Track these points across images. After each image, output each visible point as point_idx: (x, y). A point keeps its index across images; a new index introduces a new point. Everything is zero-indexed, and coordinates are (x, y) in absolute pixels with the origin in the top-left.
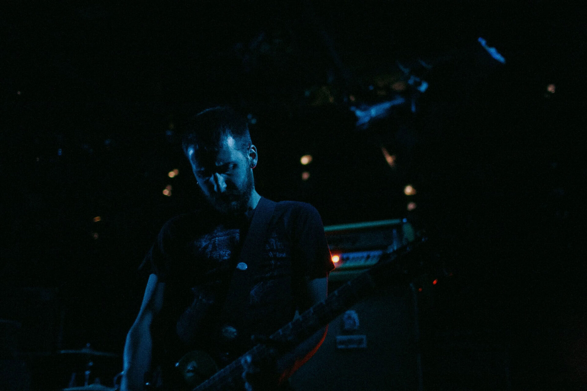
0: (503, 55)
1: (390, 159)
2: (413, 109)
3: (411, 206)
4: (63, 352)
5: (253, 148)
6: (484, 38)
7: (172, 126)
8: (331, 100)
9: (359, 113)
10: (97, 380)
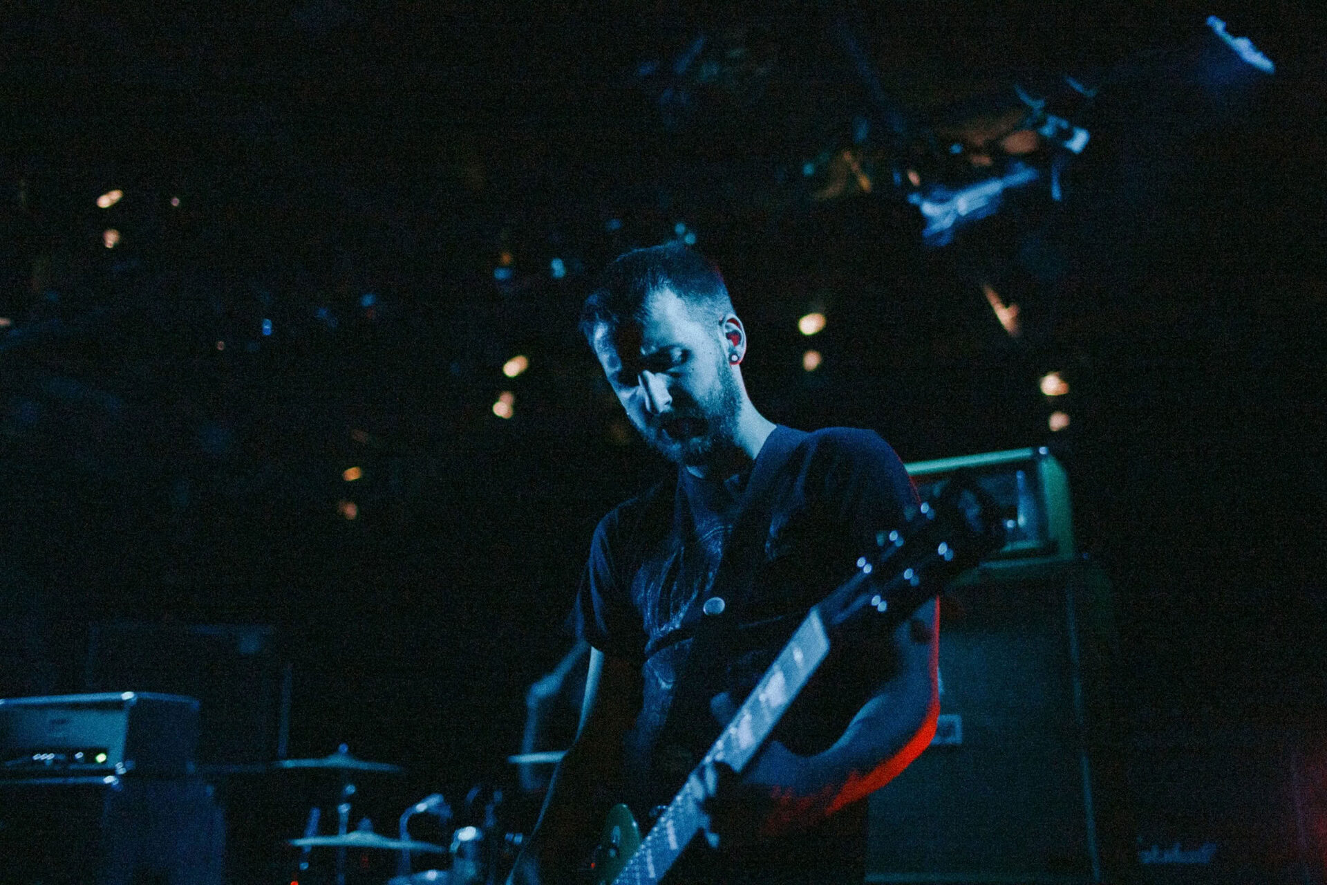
0: (1267, 55)
1: (1005, 316)
2: (1056, 193)
3: (1058, 421)
4: (289, 764)
5: (732, 320)
6: (1221, 17)
7: (506, 258)
8: (865, 182)
9: (928, 209)
10: (366, 822)
